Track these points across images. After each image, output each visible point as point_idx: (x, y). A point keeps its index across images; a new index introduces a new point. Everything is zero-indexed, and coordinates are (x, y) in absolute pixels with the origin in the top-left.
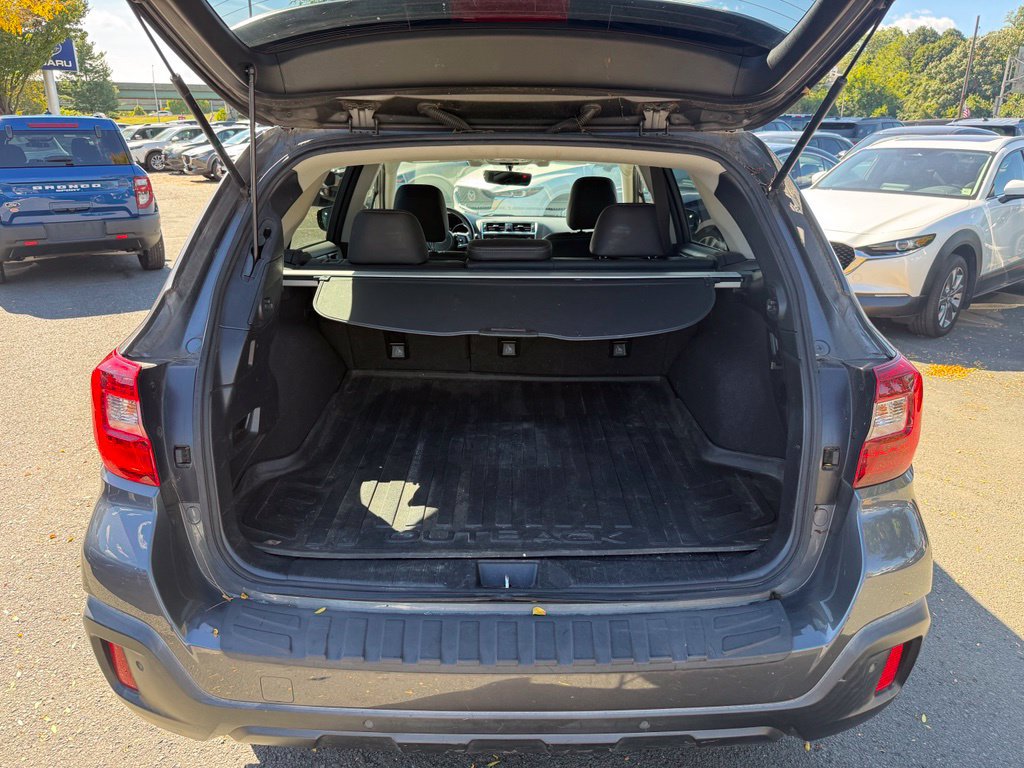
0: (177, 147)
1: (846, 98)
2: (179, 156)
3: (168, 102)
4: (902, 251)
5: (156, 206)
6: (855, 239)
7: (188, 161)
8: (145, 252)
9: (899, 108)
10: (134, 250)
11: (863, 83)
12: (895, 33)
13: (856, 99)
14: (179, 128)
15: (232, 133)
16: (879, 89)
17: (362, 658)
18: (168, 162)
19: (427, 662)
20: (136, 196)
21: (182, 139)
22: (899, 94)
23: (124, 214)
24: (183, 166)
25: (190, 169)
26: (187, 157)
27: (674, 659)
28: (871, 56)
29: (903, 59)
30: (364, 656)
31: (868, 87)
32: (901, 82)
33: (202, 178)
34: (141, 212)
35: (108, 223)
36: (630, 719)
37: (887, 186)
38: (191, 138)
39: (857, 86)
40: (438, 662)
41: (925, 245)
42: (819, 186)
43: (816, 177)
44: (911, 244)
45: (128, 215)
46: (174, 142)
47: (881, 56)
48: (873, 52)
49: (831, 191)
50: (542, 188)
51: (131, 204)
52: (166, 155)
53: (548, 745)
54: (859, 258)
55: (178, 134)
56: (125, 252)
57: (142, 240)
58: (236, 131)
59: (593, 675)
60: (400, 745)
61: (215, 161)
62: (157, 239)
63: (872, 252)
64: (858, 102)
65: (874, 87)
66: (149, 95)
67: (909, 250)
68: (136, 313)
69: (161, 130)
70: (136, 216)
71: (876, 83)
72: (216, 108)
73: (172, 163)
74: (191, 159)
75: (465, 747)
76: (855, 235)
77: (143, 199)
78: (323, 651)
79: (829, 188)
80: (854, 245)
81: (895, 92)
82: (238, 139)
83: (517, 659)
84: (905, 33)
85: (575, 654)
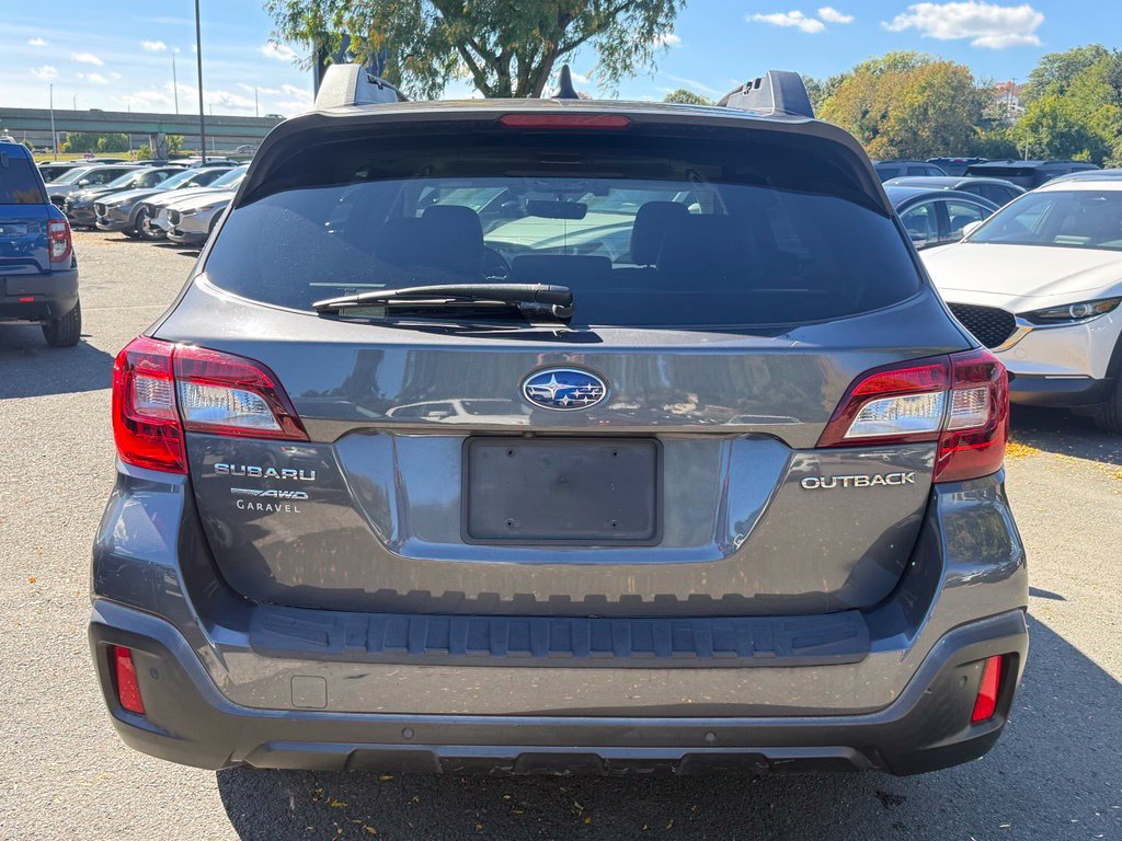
0: (88, 194)
1: (1031, 140)
2: (90, 205)
3: (69, 134)
4: (1079, 318)
5: (74, 260)
6: (1017, 302)
7: (102, 211)
8: (55, 322)
9: (1106, 154)
10: (41, 318)
11: (1054, 119)
12: (1097, 52)
13: (1045, 141)
14: (88, 169)
15: (165, 175)
16: (1076, 128)
17: (405, 650)
18: (72, 213)
19: (476, 653)
20: (50, 247)
21: (93, 183)
22: (1106, 134)
23: (32, 269)
24: (95, 219)
25: (104, 222)
26: (102, 207)
27: (739, 655)
28: (1064, 83)
29: (1109, 88)
30: (407, 647)
31: (1061, 125)
32: (1108, 118)
33: (120, 235)
34: (55, 267)
35: (9, 281)
36: (694, 729)
37: (1060, 238)
38: (106, 181)
39: (1045, 123)
40: (486, 653)
41: (1108, 311)
42: (971, 238)
43: (968, 229)
44: (1089, 309)
45: (36, 270)
46: (81, 187)
47: (1079, 83)
48: (1066, 78)
49: (987, 245)
50: (601, 244)
51: (40, 255)
52: (69, 203)
53: (604, 761)
54: (1023, 327)
55: (87, 177)
56: (28, 322)
57: (53, 305)
58: (171, 173)
59: (653, 671)
60: (441, 759)
61: (142, 212)
62: (72, 305)
63: (1039, 319)
64: (1048, 144)
65: (1070, 125)
66: (43, 125)
67: (1088, 316)
68: (46, 397)
69: (66, 169)
70: (48, 273)
71: (1072, 120)
72: (136, 144)
73: (79, 214)
74: (107, 208)
75: (514, 762)
76: (1013, 298)
77: (58, 251)
78: (363, 643)
79: (984, 242)
80: (1015, 310)
81: (1100, 132)
82: (175, 183)
83: (571, 650)
84: (1111, 52)
85: (633, 646)
